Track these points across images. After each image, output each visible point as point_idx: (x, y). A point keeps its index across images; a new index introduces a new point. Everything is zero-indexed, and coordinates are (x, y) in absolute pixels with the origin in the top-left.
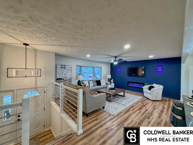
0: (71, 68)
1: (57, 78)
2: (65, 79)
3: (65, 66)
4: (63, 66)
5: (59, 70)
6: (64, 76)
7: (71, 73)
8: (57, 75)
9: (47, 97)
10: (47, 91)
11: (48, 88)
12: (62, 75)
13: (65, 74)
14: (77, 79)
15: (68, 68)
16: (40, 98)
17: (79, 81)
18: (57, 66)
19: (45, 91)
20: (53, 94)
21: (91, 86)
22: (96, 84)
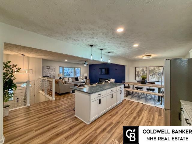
0: (55, 68)
1: (44, 75)
2: (50, 76)
3: (50, 67)
4: (48, 67)
5: (45, 70)
6: (49, 74)
7: (54, 72)
8: (44, 73)
9: (37, 87)
10: (37, 84)
11: (37, 82)
12: (48, 73)
13: (50, 73)
14: (58, 76)
15: (52, 69)
16: (32, 88)
17: (60, 77)
18: (44, 67)
19: (35, 83)
20: (41, 86)
21: (70, 81)
22: (75, 80)
